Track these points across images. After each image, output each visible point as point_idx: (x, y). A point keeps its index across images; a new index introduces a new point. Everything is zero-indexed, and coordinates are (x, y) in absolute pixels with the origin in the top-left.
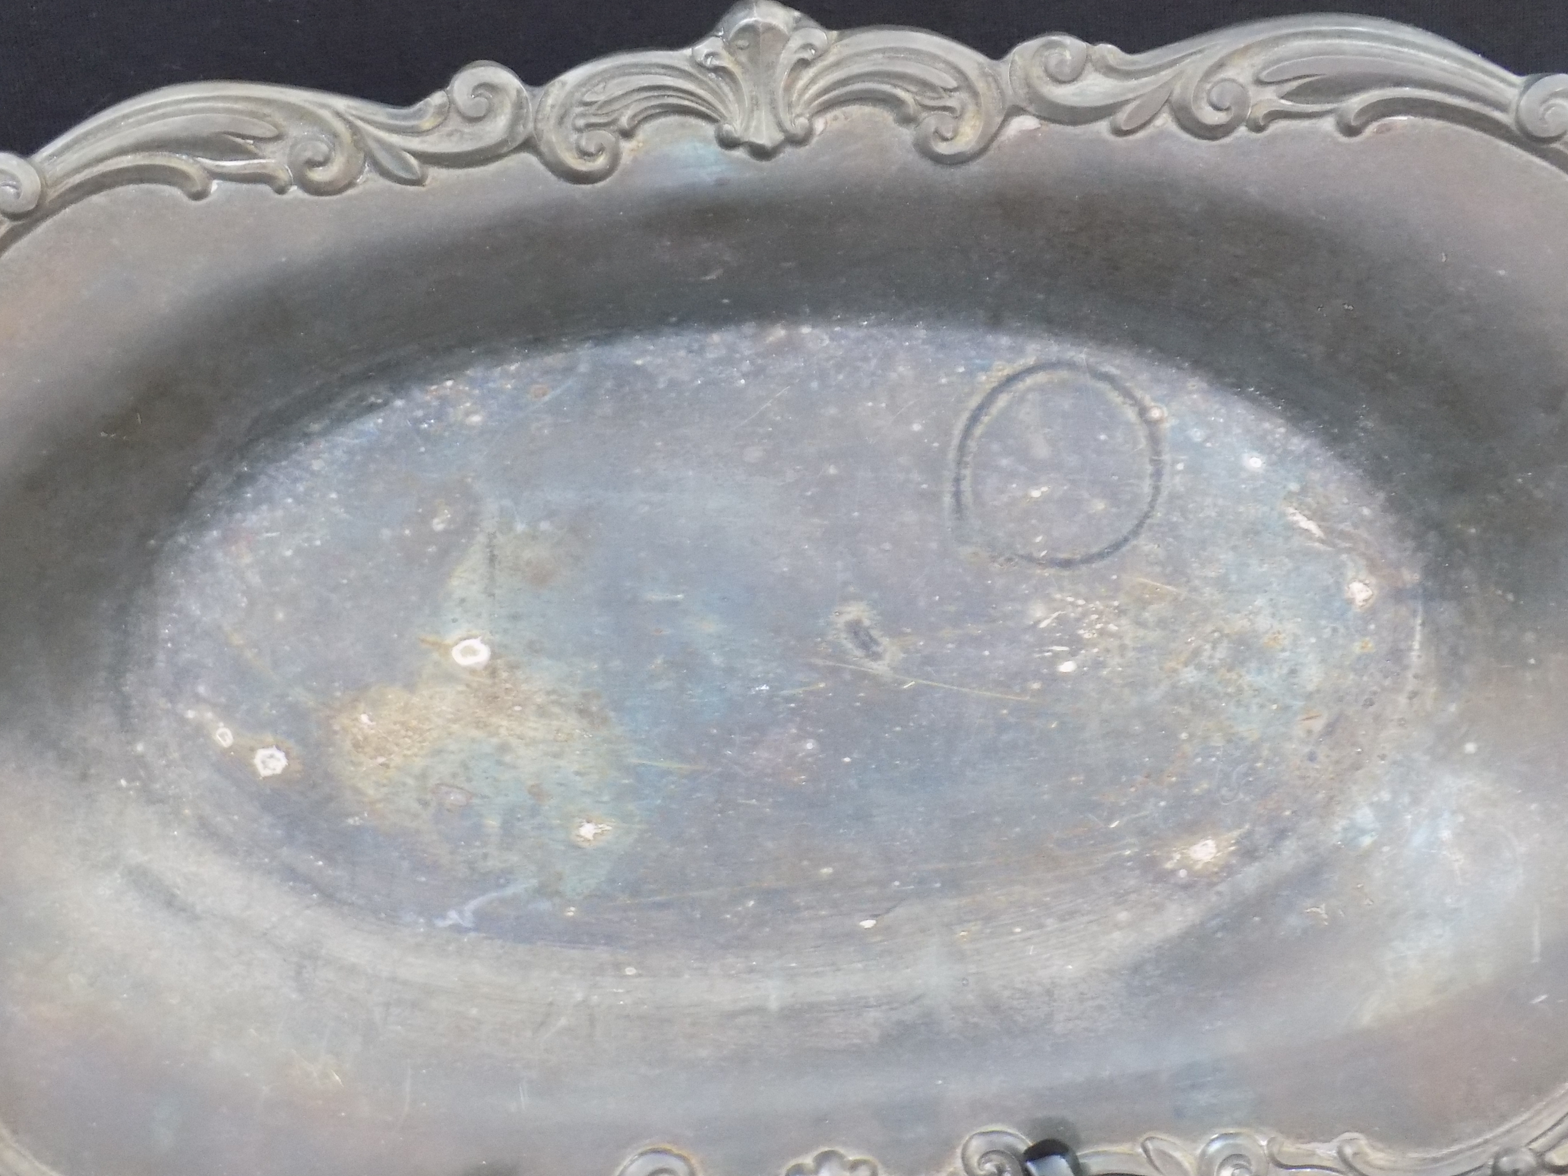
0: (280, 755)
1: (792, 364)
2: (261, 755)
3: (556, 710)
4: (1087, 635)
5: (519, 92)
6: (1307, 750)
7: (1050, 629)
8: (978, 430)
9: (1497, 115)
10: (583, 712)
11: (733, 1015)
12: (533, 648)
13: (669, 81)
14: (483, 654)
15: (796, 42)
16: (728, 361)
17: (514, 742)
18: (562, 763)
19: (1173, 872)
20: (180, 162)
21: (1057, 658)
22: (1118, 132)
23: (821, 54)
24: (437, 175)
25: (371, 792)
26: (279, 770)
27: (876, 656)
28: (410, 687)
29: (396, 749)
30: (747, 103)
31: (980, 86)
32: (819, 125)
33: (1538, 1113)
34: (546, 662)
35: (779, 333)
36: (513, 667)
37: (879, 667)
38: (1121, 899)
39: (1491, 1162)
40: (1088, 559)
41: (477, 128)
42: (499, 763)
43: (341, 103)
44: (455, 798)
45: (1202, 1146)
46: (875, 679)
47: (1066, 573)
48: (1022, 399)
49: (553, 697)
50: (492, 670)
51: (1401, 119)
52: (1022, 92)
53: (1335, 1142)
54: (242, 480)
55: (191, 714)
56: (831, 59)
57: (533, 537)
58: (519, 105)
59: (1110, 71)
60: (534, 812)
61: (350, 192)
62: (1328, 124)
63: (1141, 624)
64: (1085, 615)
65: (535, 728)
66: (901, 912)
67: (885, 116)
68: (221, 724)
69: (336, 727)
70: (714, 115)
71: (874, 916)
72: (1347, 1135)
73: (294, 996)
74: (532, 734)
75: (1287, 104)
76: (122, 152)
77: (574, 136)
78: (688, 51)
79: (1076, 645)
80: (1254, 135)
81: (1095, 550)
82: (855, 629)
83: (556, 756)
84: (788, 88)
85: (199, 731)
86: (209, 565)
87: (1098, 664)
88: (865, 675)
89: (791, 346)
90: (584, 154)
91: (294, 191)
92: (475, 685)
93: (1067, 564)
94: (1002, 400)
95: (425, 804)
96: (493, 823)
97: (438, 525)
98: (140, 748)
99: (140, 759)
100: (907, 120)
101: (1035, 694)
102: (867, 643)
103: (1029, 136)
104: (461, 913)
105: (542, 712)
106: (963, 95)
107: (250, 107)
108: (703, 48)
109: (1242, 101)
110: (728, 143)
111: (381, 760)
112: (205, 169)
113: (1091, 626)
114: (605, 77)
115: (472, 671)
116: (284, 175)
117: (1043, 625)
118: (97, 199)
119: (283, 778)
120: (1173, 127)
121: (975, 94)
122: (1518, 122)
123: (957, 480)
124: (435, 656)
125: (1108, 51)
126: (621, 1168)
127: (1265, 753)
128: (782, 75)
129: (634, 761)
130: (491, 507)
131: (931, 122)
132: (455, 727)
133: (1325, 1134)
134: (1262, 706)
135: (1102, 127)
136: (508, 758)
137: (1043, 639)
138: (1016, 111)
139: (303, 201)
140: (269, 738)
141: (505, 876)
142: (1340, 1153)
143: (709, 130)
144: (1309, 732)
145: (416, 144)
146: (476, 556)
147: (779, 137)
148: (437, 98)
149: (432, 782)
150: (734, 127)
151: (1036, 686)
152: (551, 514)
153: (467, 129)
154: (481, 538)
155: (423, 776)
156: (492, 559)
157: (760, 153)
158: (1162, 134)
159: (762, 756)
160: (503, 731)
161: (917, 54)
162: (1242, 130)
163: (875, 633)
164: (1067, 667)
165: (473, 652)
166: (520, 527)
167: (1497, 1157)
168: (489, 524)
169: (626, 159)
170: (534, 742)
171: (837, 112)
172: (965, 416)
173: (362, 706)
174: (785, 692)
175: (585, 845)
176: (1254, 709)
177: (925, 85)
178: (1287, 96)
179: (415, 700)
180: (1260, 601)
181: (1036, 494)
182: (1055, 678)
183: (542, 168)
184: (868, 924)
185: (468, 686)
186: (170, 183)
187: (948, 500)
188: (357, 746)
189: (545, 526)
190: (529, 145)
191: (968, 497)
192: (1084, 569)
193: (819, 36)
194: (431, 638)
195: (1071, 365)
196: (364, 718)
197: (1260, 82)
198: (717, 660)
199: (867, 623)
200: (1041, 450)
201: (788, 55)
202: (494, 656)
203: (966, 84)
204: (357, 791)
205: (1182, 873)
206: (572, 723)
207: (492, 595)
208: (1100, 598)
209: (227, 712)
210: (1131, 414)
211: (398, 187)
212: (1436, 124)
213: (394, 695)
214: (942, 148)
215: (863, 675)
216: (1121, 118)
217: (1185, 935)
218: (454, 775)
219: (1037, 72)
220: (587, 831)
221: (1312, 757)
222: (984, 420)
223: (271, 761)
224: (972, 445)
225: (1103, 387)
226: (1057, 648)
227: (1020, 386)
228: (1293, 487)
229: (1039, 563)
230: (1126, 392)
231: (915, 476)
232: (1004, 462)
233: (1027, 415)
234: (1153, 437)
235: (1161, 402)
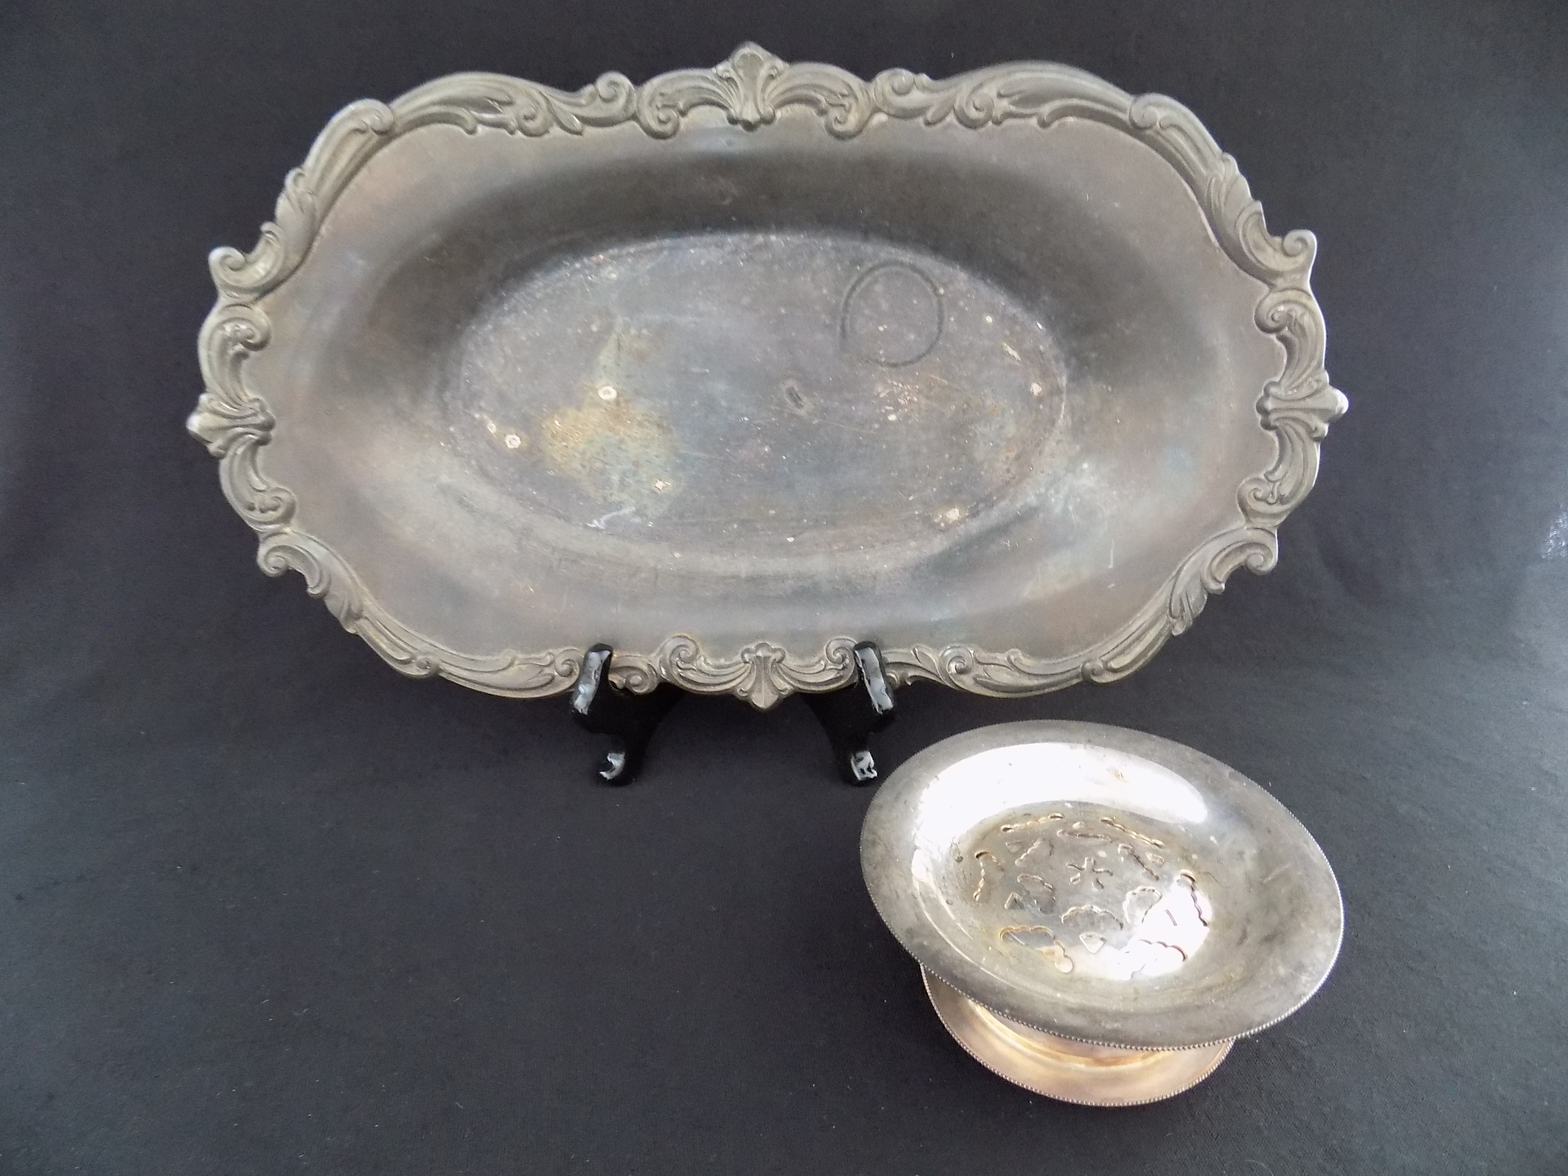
0: (517, 438)
1: (767, 256)
2: (509, 438)
3: (647, 424)
4: (902, 402)
5: (630, 88)
6: (1005, 467)
7: (884, 398)
8: (854, 295)
9: (1120, 115)
10: (659, 426)
11: (724, 578)
12: (637, 393)
13: (704, 85)
14: (613, 394)
15: (767, 66)
16: (735, 252)
17: (627, 438)
18: (648, 450)
19: (939, 524)
20: (462, 112)
21: (888, 413)
22: (928, 124)
23: (779, 74)
24: (590, 131)
25: (559, 459)
26: (517, 446)
27: (800, 406)
28: (579, 409)
29: (571, 438)
30: (742, 97)
31: (859, 95)
32: (779, 114)
33: (1106, 642)
34: (643, 400)
35: (760, 239)
36: (627, 401)
37: (802, 412)
38: (913, 536)
39: (1081, 666)
40: (905, 364)
41: (609, 106)
42: (619, 448)
43: (541, 88)
44: (598, 465)
45: (942, 652)
46: (799, 418)
47: (894, 370)
48: (876, 281)
49: (646, 417)
50: (617, 402)
51: (1071, 120)
52: (881, 99)
53: (1007, 653)
54: (502, 300)
55: (477, 416)
56: (784, 76)
57: (639, 336)
58: (629, 95)
59: (924, 89)
60: (635, 474)
61: (546, 136)
62: (1034, 121)
63: (928, 398)
64: (902, 392)
65: (636, 432)
66: (807, 535)
67: (811, 111)
68: (490, 421)
69: (543, 426)
70: (726, 105)
71: (793, 536)
72: (1013, 650)
73: (516, 551)
74: (635, 435)
75: (1013, 108)
76: (434, 104)
77: (656, 112)
78: (714, 70)
79: (897, 406)
80: (995, 127)
81: (908, 359)
82: (791, 393)
83: (647, 447)
84: (763, 90)
85: (482, 424)
86: (486, 342)
87: (907, 417)
88: (795, 416)
89: (766, 246)
90: (661, 122)
91: (519, 134)
92: (609, 409)
93: (895, 365)
94: (868, 279)
95: (584, 467)
96: (615, 478)
97: (594, 328)
98: (452, 429)
99: (452, 435)
100: (822, 112)
101: (876, 430)
102: (796, 399)
103: (883, 125)
104: (599, 521)
105: (640, 424)
106: (852, 100)
107: (497, 85)
108: (721, 68)
109: (990, 107)
110: (733, 121)
111: (564, 444)
112: (476, 118)
113: (905, 397)
114: (672, 81)
115: (608, 402)
116: (513, 124)
117: (882, 395)
118: (422, 130)
119: (519, 450)
120: (955, 122)
121: (856, 98)
122: (1131, 119)
123: (843, 319)
124: (591, 394)
125: (924, 78)
126: (663, 644)
127: (985, 467)
128: (760, 82)
129: (683, 451)
130: (620, 320)
131: (835, 113)
132: (600, 430)
133: (1002, 649)
134: (985, 444)
135: (920, 120)
136: (623, 447)
137: (882, 403)
138: (877, 110)
139: (523, 140)
140: (513, 430)
141: (619, 505)
142: (1009, 659)
143: (723, 114)
144: (1007, 458)
145: (579, 111)
146: (612, 345)
147: (758, 117)
148: (589, 89)
149: (588, 455)
150: (735, 112)
151: (876, 426)
152: (648, 326)
153: (604, 106)
154: (614, 336)
155: (583, 453)
156: (619, 347)
157: (749, 126)
158: (950, 125)
159: (743, 453)
160: (621, 433)
161: (828, 75)
162: (990, 123)
163: (800, 395)
164: (892, 418)
165: (609, 393)
166: (633, 331)
167: (1085, 663)
168: (618, 329)
169: (682, 127)
170: (635, 440)
171: (788, 108)
172: (849, 287)
173: (556, 416)
174: (756, 422)
175: (658, 492)
176: (982, 444)
177: (831, 92)
178: (1014, 103)
179: (581, 415)
180: (988, 390)
181: (881, 329)
182: (887, 423)
183: (641, 129)
184: (791, 540)
185: (606, 410)
186: (456, 124)
187: (838, 329)
188: (553, 436)
189: (645, 331)
190: (634, 117)
191: (848, 329)
192: (903, 369)
193: (780, 64)
194: (589, 384)
195: (902, 264)
196: (557, 423)
197: (1000, 96)
198: (724, 403)
199: (796, 389)
200: (885, 306)
201: (763, 72)
202: (618, 395)
203: (852, 94)
204: (553, 459)
205: (942, 525)
206: (654, 431)
207: (618, 365)
208: (910, 384)
209: (493, 417)
210: (929, 290)
211: (569, 135)
212: (1088, 123)
213: (571, 412)
214: (839, 128)
215: (793, 416)
216: (929, 115)
217: (941, 554)
218: (598, 453)
219: (888, 88)
220: (660, 485)
221: (1008, 471)
222: (858, 290)
223: (513, 441)
224: (851, 302)
225: (917, 276)
226: (888, 408)
227: (877, 273)
228: (1007, 333)
229: (881, 364)
230: (928, 280)
231: (823, 316)
232: (866, 312)
233: (879, 288)
234: (940, 303)
235: (945, 286)
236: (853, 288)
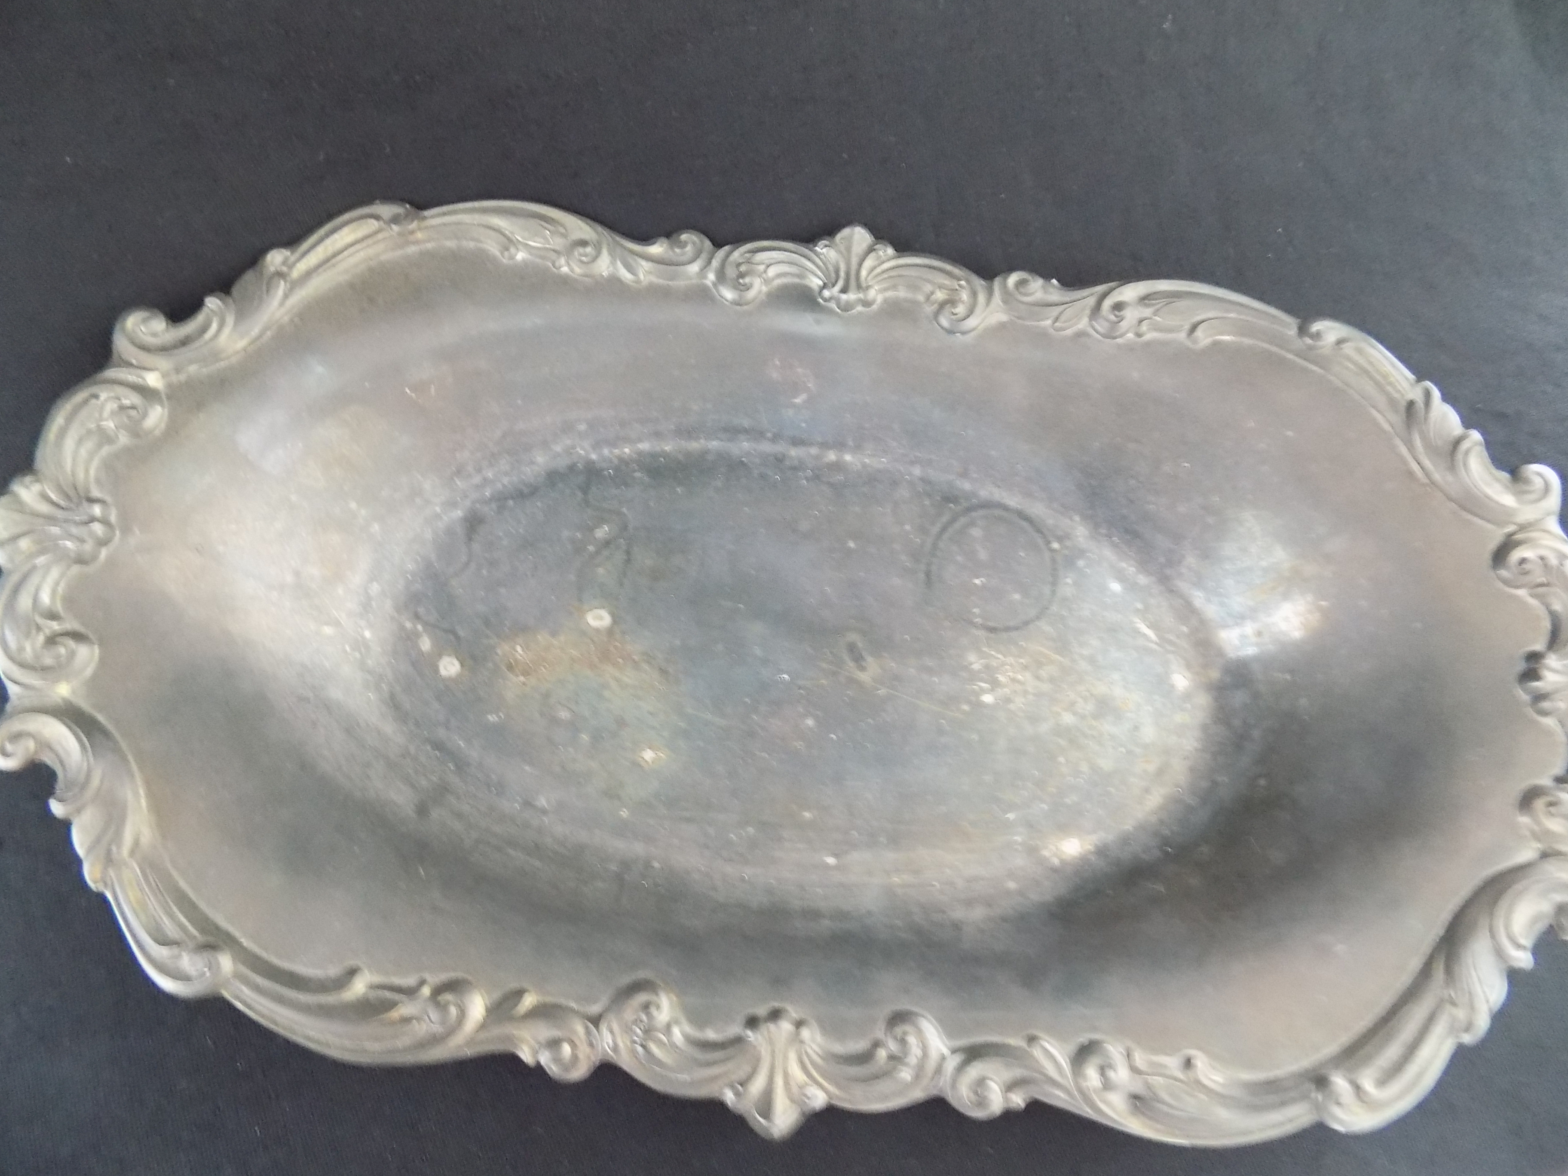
0: (457, 664)
2: (445, 661)
3: (646, 666)
4: (1002, 679)
6: (1144, 785)
7: (979, 671)
8: (946, 536)
10: (663, 671)
12: (640, 622)
14: (606, 622)
17: (613, 683)
18: (641, 704)
21: (983, 691)
22: (1057, 328)
25: (509, 700)
26: (453, 675)
27: (862, 669)
28: (554, 633)
29: (534, 673)
34: (646, 633)
36: (623, 633)
37: (864, 677)
38: (1012, 874)
40: (1007, 629)
42: (600, 696)
44: (564, 715)
46: (859, 684)
47: (992, 635)
48: (972, 524)
49: (647, 658)
50: (610, 632)
51: (1228, 338)
60: (615, 735)
62: (1182, 335)
63: (1038, 678)
64: (1002, 665)
65: (629, 676)
66: (855, 855)
68: (426, 636)
69: (498, 652)
71: (836, 855)
74: (625, 679)
75: (1158, 320)
79: (995, 684)
81: (1012, 623)
82: (852, 649)
83: (640, 699)
87: (1008, 700)
88: (854, 681)
92: (596, 640)
93: (992, 630)
94: (963, 520)
95: (543, 715)
96: (585, 737)
97: (599, 535)
98: (368, 635)
101: (964, 713)
102: (858, 659)
103: (1002, 325)
105: (636, 666)
108: (821, 246)
111: (522, 679)
113: (1005, 673)
115: (597, 630)
117: (975, 667)
119: (456, 680)
120: (1089, 330)
123: (929, 564)
124: (575, 617)
127: (1116, 782)
129: (690, 711)
132: (577, 667)
134: (1115, 748)
135: (1048, 325)
136: (605, 695)
137: (974, 677)
139: (569, 277)
140: (453, 651)
141: (585, 777)
144: (1146, 772)
146: (618, 558)
149: (551, 700)
151: (965, 707)
154: (624, 548)
155: (546, 695)
156: (627, 562)
157: (845, 306)
158: (1082, 333)
159: (776, 724)
160: (607, 675)
162: (1131, 336)
163: (864, 653)
164: (988, 698)
165: (601, 618)
170: (626, 686)
171: (893, 294)
172: (938, 527)
173: (520, 640)
174: (801, 682)
175: (644, 765)
176: (1109, 749)
178: (1158, 314)
179: (555, 642)
180: (1116, 676)
181: (977, 582)
182: (980, 705)
184: (831, 860)
185: (592, 641)
187: (922, 575)
188: (509, 666)
191: (934, 576)
192: (1005, 635)
194: (576, 604)
196: (519, 648)
199: (860, 645)
200: (983, 555)
202: (613, 623)
204: (501, 698)
205: (1056, 861)
206: (654, 678)
207: (621, 585)
208: (1013, 656)
209: (432, 629)
210: (1040, 543)
213: (543, 637)
215: (852, 681)
218: (567, 699)
220: (648, 755)
221: (1148, 790)
222: (950, 530)
223: (450, 667)
224: (941, 545)
225: (1024, 524)
226: (983, 685)
227: (974, 514)
228: (1139, 606)
229: (975, 625)
230: (1039, 531)
231: (903, 558)
232: (959, 558)
233: (976, 532)
234: (1054, 561)
235: (1060, 539)
236: (944, 529)
